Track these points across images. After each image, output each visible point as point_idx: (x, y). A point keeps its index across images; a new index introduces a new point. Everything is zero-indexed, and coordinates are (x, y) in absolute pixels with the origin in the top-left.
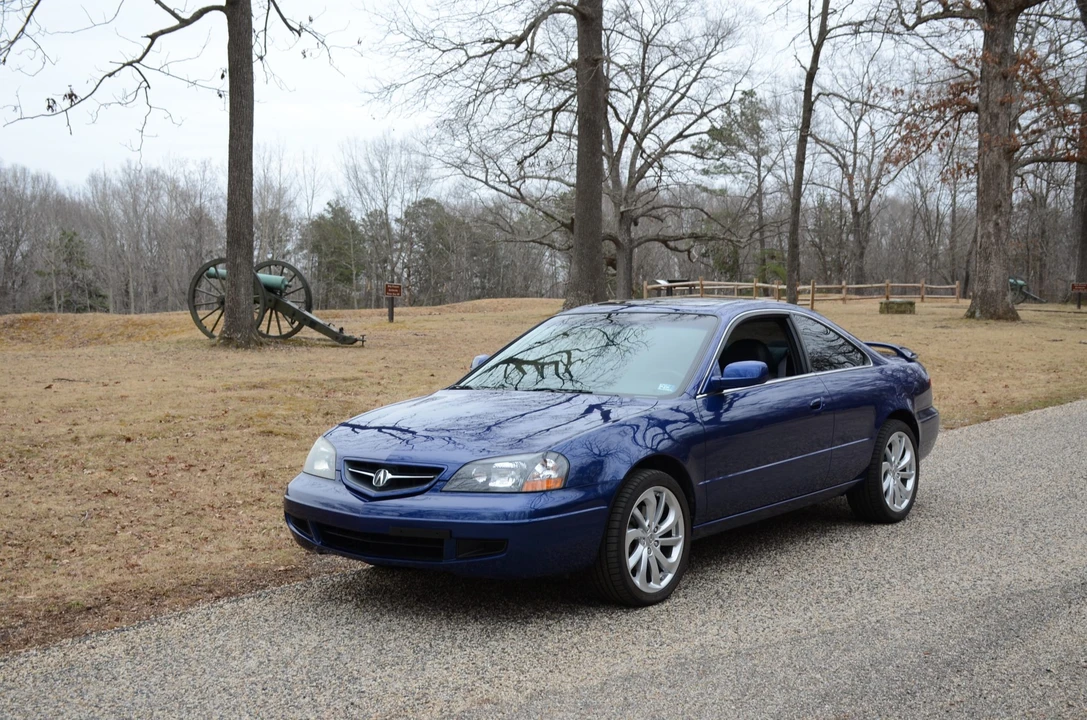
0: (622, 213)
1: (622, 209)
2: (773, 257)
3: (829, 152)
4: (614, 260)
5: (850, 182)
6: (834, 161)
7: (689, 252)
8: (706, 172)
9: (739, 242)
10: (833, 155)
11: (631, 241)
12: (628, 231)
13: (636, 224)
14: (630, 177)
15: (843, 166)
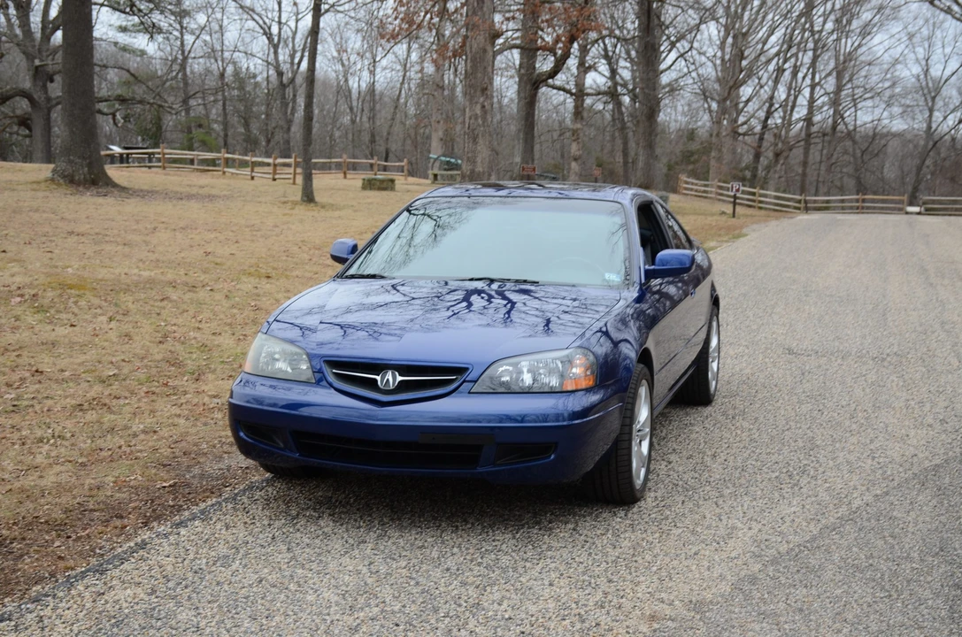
0: (37, 67)
1: (37, 62)
2: (200, 126)
3: (254, 19)
4: (28, 119)
5: (276, 53)
6: (258, 29)
7: (114, 115)
8: (123, 29)
9: (171, 108)
10: (258, 23)
11: (49, 99)
12: (45, 87)
13: (52, 81)
14: (44, 28)
15: (269, 36)
